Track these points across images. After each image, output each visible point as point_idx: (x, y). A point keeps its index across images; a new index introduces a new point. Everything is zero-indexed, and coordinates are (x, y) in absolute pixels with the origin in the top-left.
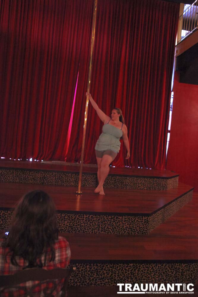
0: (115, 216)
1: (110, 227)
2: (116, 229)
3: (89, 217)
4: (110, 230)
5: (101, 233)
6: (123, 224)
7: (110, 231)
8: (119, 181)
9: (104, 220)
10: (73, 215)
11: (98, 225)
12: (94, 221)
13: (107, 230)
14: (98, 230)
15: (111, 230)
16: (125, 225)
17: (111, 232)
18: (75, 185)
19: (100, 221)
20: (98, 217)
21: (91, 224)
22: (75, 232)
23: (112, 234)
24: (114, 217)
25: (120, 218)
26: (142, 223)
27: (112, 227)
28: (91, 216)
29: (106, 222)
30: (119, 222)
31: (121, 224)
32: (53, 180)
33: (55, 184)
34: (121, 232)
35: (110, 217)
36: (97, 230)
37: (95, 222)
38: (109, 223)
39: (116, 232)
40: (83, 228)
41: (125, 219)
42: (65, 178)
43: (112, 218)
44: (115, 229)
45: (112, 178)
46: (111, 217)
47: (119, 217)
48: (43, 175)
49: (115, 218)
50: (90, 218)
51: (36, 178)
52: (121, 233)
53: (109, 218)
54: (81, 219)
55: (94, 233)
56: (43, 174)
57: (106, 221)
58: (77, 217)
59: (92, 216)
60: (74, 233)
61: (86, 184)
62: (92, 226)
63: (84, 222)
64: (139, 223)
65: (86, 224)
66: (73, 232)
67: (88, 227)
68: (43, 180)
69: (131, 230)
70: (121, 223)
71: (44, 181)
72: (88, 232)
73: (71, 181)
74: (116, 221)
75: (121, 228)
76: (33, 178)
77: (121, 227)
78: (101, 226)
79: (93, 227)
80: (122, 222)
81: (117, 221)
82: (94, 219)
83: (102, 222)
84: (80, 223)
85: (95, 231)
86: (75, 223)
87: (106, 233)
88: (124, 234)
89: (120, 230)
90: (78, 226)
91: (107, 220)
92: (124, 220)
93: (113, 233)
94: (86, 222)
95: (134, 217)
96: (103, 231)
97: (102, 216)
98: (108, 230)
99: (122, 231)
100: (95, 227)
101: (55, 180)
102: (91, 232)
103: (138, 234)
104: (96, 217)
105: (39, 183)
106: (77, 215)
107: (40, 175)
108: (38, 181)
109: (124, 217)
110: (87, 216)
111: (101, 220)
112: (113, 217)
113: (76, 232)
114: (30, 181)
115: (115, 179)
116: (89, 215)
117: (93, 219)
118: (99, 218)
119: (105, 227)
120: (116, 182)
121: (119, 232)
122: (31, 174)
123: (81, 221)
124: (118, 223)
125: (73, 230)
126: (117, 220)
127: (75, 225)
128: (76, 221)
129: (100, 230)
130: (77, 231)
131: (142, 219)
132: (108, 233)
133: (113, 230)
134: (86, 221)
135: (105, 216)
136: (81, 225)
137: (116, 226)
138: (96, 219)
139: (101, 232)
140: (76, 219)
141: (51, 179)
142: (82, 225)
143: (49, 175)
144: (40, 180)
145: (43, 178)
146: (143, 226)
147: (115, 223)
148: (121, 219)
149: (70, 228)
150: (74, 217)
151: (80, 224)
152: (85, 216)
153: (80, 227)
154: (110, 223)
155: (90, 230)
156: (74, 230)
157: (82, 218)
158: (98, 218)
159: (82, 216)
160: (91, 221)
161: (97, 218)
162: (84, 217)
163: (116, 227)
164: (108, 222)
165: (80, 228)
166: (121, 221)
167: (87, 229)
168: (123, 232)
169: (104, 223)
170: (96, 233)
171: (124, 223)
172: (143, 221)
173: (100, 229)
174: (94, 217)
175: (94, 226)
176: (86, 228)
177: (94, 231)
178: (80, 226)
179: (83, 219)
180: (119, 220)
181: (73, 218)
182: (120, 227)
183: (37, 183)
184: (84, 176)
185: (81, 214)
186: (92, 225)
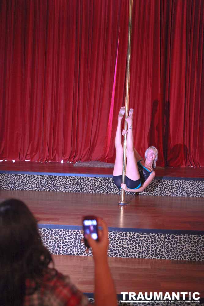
0: (170, 235)
1: (163, 250)
2: (172, 252)
3: (134, 235)
4: (163, 253)
5: (151, 258)
6: (181, 245)
7: (164, 255)
8: (178, 186)
9: (155, 239)
10: (112, 233)
11: (146, 246)
12: (141, 241)
13: (159, 254)
14: (147, 253)
15: (166, 253)
16: (184, 247)
17: (165, 257)
18: (119, 193)
19: (150, 242)
20: (147, 235)
21: (137, 245)
22: (115, 255)
23: (167, 259)
24: (169, 236)
25: (177, 238)
27: (166, 250)
28: (137, 235)
29: (158, 243)
30: (176, 243)
31: (179, 246)
32: (89, 187)
33: (93, 192)
34: (179, 257)
35: (162, 236)
36: (145, 254)
37: (143, 242)
38: (162, 244)
39: (172, 257)
40: (126, 251)
41: (185, 240)
42: (104, 183)
43: (165, 238)
44: (171, 253)
45: (169, 182)
46: (164, 236)
47: (176, 236)
48: (77, 181)
49: (170, 238)
50: (135, 237)
51: (67, 185)
52: (179, 259)
53: (162, 238)
54: (123, 239)
55: (141, 257)
56: (75, 179)
57: (157, 241)
58: (118, 236)
59: (139, 234)
60: (114, 257)
62: (138, 248)
63: (127, 243)
65: (130, 245)
67: (133, 249)
68: (77, 187)
69: (194, 255)
70: (178, 244)
71: (77, 189)
72: (133, 256)
73: (113, 187)
74: (172, 241)
75: (180, 252)
76: (63, 185)
77: (180, 250)
78: (151, 249)
79: (140, 249)
80: (180, 243)
81: (174, 242)
82: (141, 239)
83: (152, 243)
84: (122, 243)
85: (143, 254)
86: (115, 244)
87: (158, 258)
88: (184, 260)
89: (178, 255)
90: (120, 249)
91: (159, 240)
92: (183, 240)
93: (169, 257)
94: (130, 243)
95: (198, 237)
96: (154, 256)
97: (152, 235)
98: (161, 254)
99: (181, 255)
100: (143, 250)
101: (91, 187)
102: (138, 256)
104: (143, 235)
105: (72, 191)
106: (118, 233)
107: (72, 180)
108: (70, 189)
109: (182, 236)
110: (130, 234)
111: (150, 240)
112: (167, 236)
113: (116, 256)
114: (60, 189)
115: (172, 184)
116: (134, 233)
117: (139, 239)
118: (148, 237)
119: (156, 250)
120: (174, 188)
121: (177, 257)
122: (60, 180)
123: (123, 241)
124: (174, 244)
125: (112, 254)
126: (174, 240)
127: (115, 246)
128: (117, 241)
129: (149, 254)
130: (118, 255)
132: (161, 257)
133: (167, 254)
134: (130, 241)
135: (156, 235)
136: (123, 247)
137: (172, 249)
138: (143, 238)
139: (151, 256)
140: (117, 238)
141: (86, 186)
142: (125, 246)
143: (84, 180)
144: (72, 187)
145: (75, 184)
147: (171, 244)
148: (179, 239)
149: (110, 251)
150: (113, 235)
151: (122, 245)
152: (128, 235)
153: (122, 249)
154: (164, 244)
155: (135, 254)
156: (115, 254)
157: (125, 238)
158: (147, 238)
159: (124, 234)
160: (137, 241)
161: (145, 237)
162: (127, 236)
163: (173, 250)
164: (160, 243)
165: (122, 250)
166: (179, 241)
167: (132, 252)
168: (183, 257)
169: (155, 244)
170: (145, 257)
171: (183, 244)
173: (150, 252)
174: (141, 235)
175: (142, 248)
176: (131, 251)
177: (141, 255)
178: (122, 247)
179: (126, 239)
180: (176, 240)
181: (112, 237)
182: (177, 249)
183: (69, 191)
185: (122, 232)
186: (138, 247)
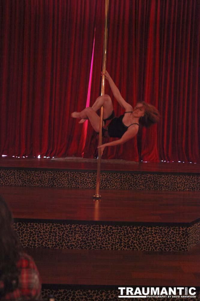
0: (142, 227)
1: (135, 242)
2: (144, 243)
3: (107, 228)
4: (135, 245)
5: (124, 249)
6: (152, 237)
7: (136, 247)
8: (151, 180)
9: (127, 232)
10: (86, 225)
11: (119, 238)
12: (114, 233)
13: (132, 246)
14: (119, 245)
15: (138, 245)
16: (155, 238)
17: (137, 248)
18: (94, 187)
19: (122, 234)
20: (119, 228)
21: (110, 238)
22: (89, 248)
23: (139, 250)
24: (140, 228)
25: (148, 230)
26: (179, 236)
27: (138, 242)
28: (110, 227)
29: (130, 235)
30: (147, 235)
31: (150, 237)
32: (65, 181)
33: (68, 186)
34: (150, 248)
35: (134, 228)
36: (118, 246)
37: (116, 235)
38: (134, 236)
39: (143, 248)
40: (100, 243)
41: (156, 231)
42: (79, 178)
43: (137, 230)
44: (142, 244)
45: (142, 176)
46: (136, 228)
47: (147, 228)
48: (53, 175)
49: (142, 230)
50: (108, 229)
51: (43, 180)
52: (150, 250)
53: (134, 230)
54: (97, 232)
55: (114, 249)
56: (51, 174)
57: (130, 233)
58: (92, 228)
59: (111, 226)
60: (88, 249)
61: (108, 186)
62: (112, 241)
63: (100, 235)
64: (175, 235)
65: (104, 238)
66: (86, 248)
67: (106, 241)
68: (53, 181)
69: (165, 246)
70: (150, 236)
71: (53, 183)
72: (107, 248)
73: (88, 182)
74: (144, 233)
75: (151, 243)
76: (39, 180)
77: (151, 241)
78: (123, 241)
79: (113, 241)
80: (151, 234)
81: (145, 234)
82: (114, 231)
83: (125, 235)
84: (96, 236)
85: (116, 246)
86: (89, 236)
87: (131, 250)
88: (155, 250)
89: (149, 246)
90: (93, 241)
91: (131, 232)
92: (154, 232)
93: (140, 249)
94: (103, 235)
95: (168, 228)
96: (126, 247)
97: (124, 227)
98: (133, 245)
99: (152, 246)
100: (116, 242)
101: (67, 182)
102: (111, 248)
103: (173, 250)
104: (116, 228)
105: (48, 186)
106: (92, 226)
107: (48, 175)
108: (46, 183)
109: (153, 228)
110: (104, 227)
111: (123, 232)
112: (139, 228)
113: (91, 248)
114: (36, 184)
115: (145, 178)
116: (107, 226)
117: (112, 232)
118: (121, 229)
119: (128, 242)
120: (147, 182)
121: (148, 248)
122: (36, 174)
123: (96, 234)
124: (145, 235)
125: (86, 246)
126: (145, 232)
127: (89, 239)
128: (91, 234)
129: (122, 245)
130: (92, 247)
131: (179, 231)
132: (133, 249)
133: (139, 245)
134: (103, 233)
135: (128, 227)
136: (97, 240)
137: (143, 240)
138: (116, 230)
139: (123, 248)
140: (91, 231)
141: (62, 180)
142: (98, 239)
143: (60, 175)
144: (49, 182)
145: (52, 179)
146: (181, 239)
147: (143, 236)
148: (150, 231)
149: (84, 243)
150: (87, 228)
151: (96, 238)
152: (102, 227)
153: (96, 241)
154: (136, 235)
155: (109, 246)
156: (89, 246)
157: (98, 230)
158: (119, 230)
159: (97, 227)
160: (110, 234)
161: (117, 229)
162: (101, 229)
163: (144, 242)
164: (132, 235)
165: (96, 243)
166: (150, 233)
167: (106, 244)
168: (154, 248)
169: (127, 236)
170: (118, 249)
171: (154, 235)
172: (180, 234)
173: (122, 244)
174: (114, 228)
175: (115, 240)
176: (104, 243)
177: (114, 247)
178: (95, 240)
179: (99, 232)
180: (147, 231)
181: (86, 229)
182: (149, 241)
183: (45, 186)
184: (104, 176)
185: (96, 225)
186: (112, 239)
